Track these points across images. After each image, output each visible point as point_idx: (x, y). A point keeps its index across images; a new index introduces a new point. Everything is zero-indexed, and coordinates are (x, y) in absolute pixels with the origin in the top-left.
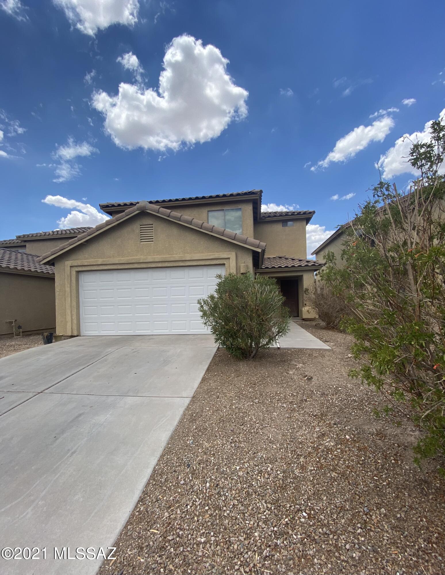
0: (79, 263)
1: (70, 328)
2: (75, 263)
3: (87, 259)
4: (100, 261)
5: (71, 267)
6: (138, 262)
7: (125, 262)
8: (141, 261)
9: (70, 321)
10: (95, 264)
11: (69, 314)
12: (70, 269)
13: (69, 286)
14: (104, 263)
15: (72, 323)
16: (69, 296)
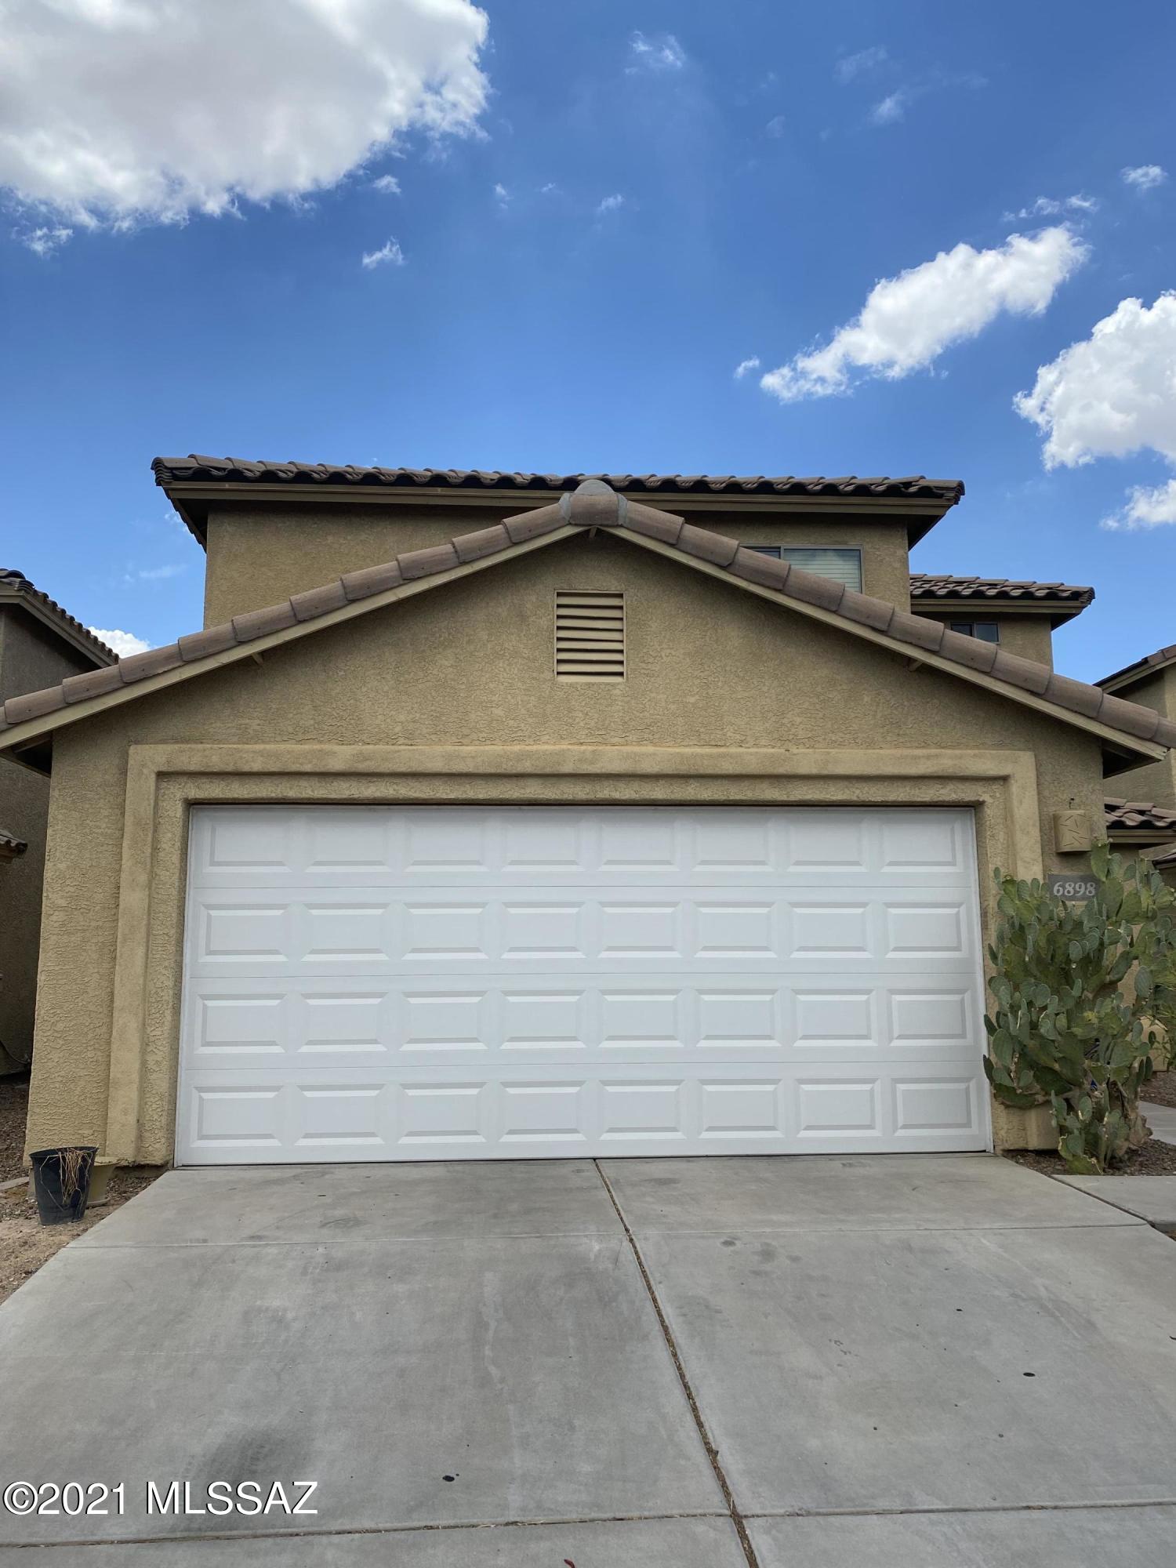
0: (212, 755)
1: (132, 1119)
2: (192, 757)
3: (258, 738)
4: (341, 756)
5: (161, 775)
6: (548, 770)
7: (481, 770)
8: (567, 768)
9: (135, 1077)
10: (308, 768)
11: (134, 1039)
12: (157, 788)
13: (143, 878)
14: (362, 767)
15: (142, 1091)
16: (141, 935)
